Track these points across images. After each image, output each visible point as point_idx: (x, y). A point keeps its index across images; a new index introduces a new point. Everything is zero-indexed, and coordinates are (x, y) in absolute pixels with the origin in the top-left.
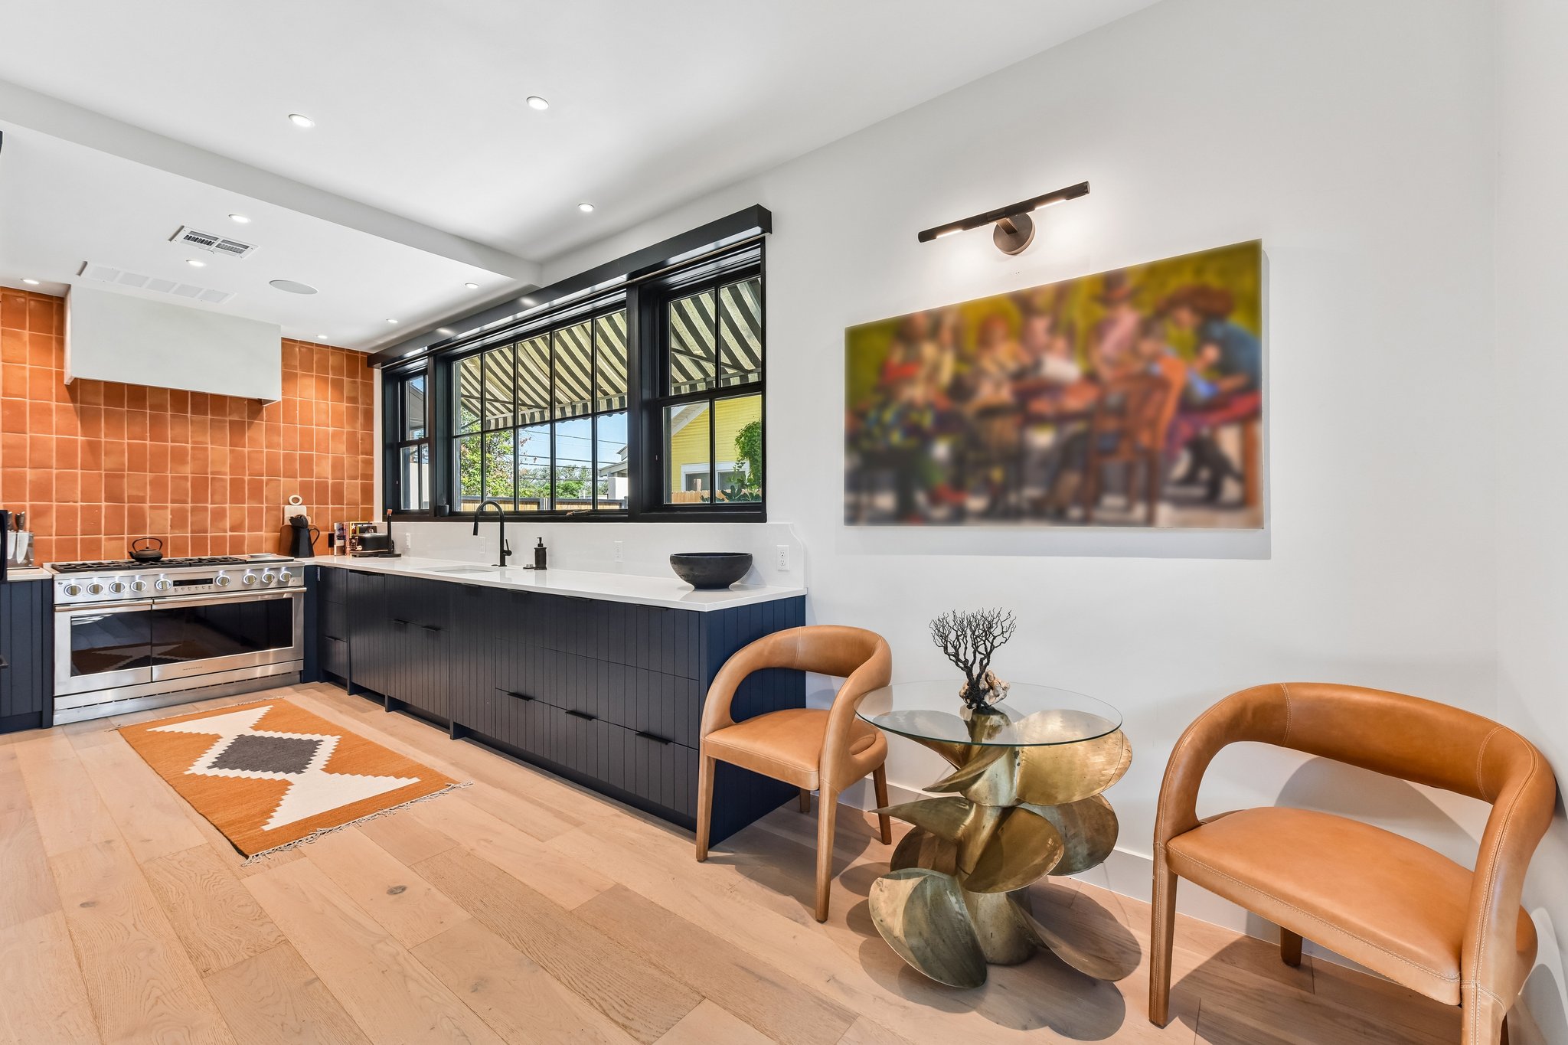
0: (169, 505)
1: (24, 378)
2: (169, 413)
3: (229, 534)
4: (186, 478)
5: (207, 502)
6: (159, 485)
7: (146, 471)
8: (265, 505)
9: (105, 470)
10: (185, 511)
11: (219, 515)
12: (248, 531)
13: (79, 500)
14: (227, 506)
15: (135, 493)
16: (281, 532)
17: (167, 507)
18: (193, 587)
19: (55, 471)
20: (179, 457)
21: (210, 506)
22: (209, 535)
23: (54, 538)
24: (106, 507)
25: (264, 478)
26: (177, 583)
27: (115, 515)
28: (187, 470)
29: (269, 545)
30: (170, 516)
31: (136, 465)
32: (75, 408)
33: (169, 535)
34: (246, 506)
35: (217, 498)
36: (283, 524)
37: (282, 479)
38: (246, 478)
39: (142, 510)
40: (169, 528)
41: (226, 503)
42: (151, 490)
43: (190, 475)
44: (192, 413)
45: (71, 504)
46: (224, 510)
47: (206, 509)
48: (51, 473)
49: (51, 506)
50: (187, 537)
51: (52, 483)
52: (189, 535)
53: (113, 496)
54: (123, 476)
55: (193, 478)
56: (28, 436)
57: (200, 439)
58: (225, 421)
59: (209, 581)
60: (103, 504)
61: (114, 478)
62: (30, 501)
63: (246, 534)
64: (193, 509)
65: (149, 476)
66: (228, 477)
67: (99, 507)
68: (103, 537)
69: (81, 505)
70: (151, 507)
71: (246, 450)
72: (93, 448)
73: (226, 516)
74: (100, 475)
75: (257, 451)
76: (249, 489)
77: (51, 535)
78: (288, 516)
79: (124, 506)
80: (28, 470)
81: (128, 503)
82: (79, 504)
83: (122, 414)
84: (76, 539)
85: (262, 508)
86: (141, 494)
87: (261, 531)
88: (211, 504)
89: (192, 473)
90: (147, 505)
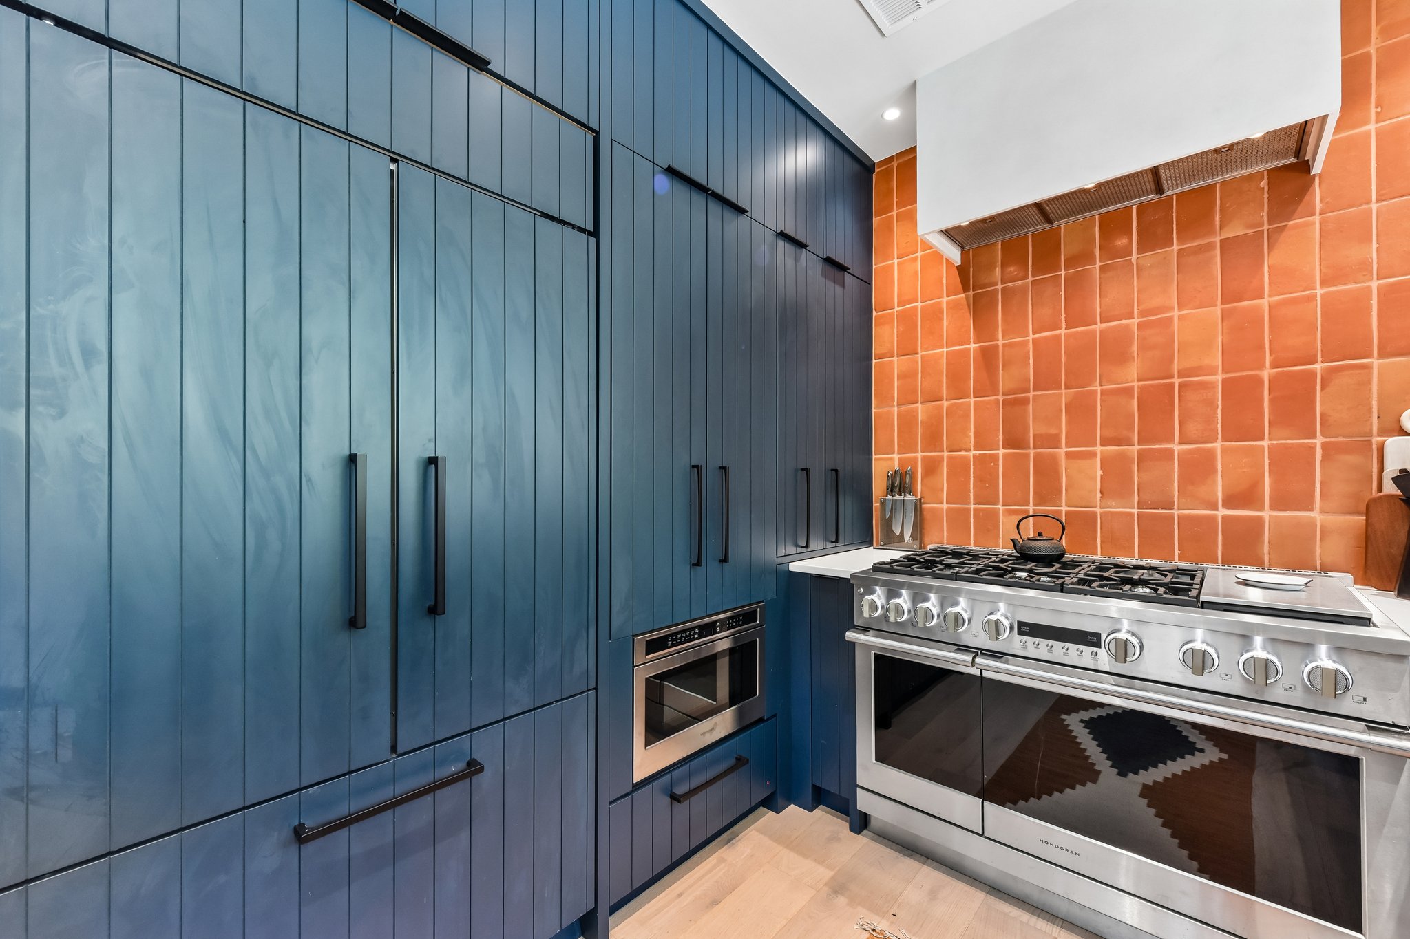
0: (1098, 449)
1: (916, 273)
2: (1098, 264)
3: (1222, 512)
4: (1128, 392)
5: (1170, 439)
6: (1080, 410)
7: (1061, 388)
8: (1319, 441)
9: (1003, 394)
10: (1124, 459)
11: (1198, 468)
12: (1272, 508)
13: (972, 448)
14: (1218, 445)
15: (1043, 430)
16: (1367, 513)
17: (1094, 454)
18: (1058, 646)
19: (945, 404)
20: (1116, 351)
21: (1177, 448)
22: (1176, 512)
23: (945, 506)
24: (1005, 456)
25: (1318, 367)
26: (1028, 629)
27: (1016, 467)
28: (1131, 375)
29: (1339, 547)
30: (1100, 472)
31: (1046, 380)
32: (967, 298)
33: (1098, 510)
34: (1265, 443)
35: (1193, 428)
36: (1380, 489)
37: (1375, 362)
38: (1266, 374)
39: (1054, 460)
40: (1099, 495)
41: (1215, 440)
42: (1069, 423)
43: (1136, 384)
44: (1140, 251)
45: (963, 453)
46: (1210, 457)
47: (1171, 451)
48: (941, 407)
49: (943, 457)
50: (1132, 515)
51: (943, 422)
52: (1135, 511)
53: (1014, 441)
54: (1025, 402)
55: (1142, 389)
56: (919, 356)
57: (1156, 302)
58: (1210, 247)
59: (1090, 639)
60: (1001, 452)
61: (1015, 404)
62: (922, 452)
63: (1266, 514)
64: (1142, 456)
65: (1065, 394)
66: (1219, 378)
67: (994, 458)
68: (1001, 507)
69: (974, 456)
70: (1068, 455)
71: (1264, 303)
72: (988, 357)
73: (1215, 471)
74: (998, 401)
75: (1294, 301)
76: (1271, 401)
77: (942, 503)
78: (1393, 466)
79: (1027, 455)
80: (919, 405)
81: (1035, 447)
82: (973, 453)
83: (1024, 290)
84: (969, 510)
85: (1312, 449)
86: (1053, 431)
87: (1312, 510)
88: (1180, 443)
89: (1139, 380)
90: (1063, 451)
